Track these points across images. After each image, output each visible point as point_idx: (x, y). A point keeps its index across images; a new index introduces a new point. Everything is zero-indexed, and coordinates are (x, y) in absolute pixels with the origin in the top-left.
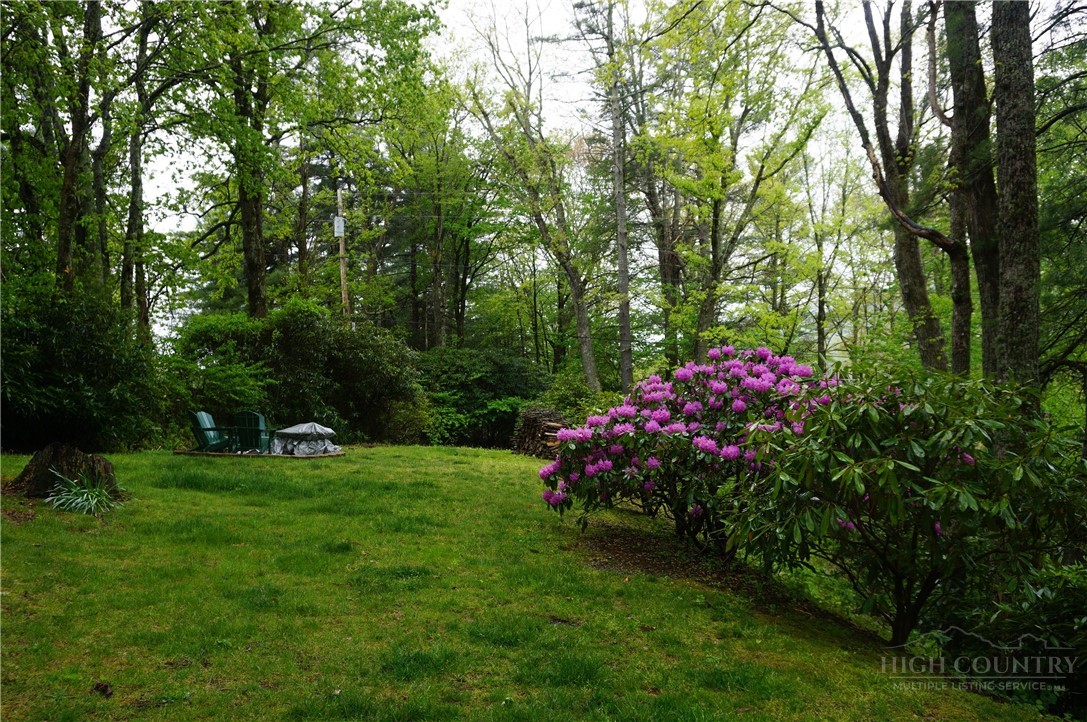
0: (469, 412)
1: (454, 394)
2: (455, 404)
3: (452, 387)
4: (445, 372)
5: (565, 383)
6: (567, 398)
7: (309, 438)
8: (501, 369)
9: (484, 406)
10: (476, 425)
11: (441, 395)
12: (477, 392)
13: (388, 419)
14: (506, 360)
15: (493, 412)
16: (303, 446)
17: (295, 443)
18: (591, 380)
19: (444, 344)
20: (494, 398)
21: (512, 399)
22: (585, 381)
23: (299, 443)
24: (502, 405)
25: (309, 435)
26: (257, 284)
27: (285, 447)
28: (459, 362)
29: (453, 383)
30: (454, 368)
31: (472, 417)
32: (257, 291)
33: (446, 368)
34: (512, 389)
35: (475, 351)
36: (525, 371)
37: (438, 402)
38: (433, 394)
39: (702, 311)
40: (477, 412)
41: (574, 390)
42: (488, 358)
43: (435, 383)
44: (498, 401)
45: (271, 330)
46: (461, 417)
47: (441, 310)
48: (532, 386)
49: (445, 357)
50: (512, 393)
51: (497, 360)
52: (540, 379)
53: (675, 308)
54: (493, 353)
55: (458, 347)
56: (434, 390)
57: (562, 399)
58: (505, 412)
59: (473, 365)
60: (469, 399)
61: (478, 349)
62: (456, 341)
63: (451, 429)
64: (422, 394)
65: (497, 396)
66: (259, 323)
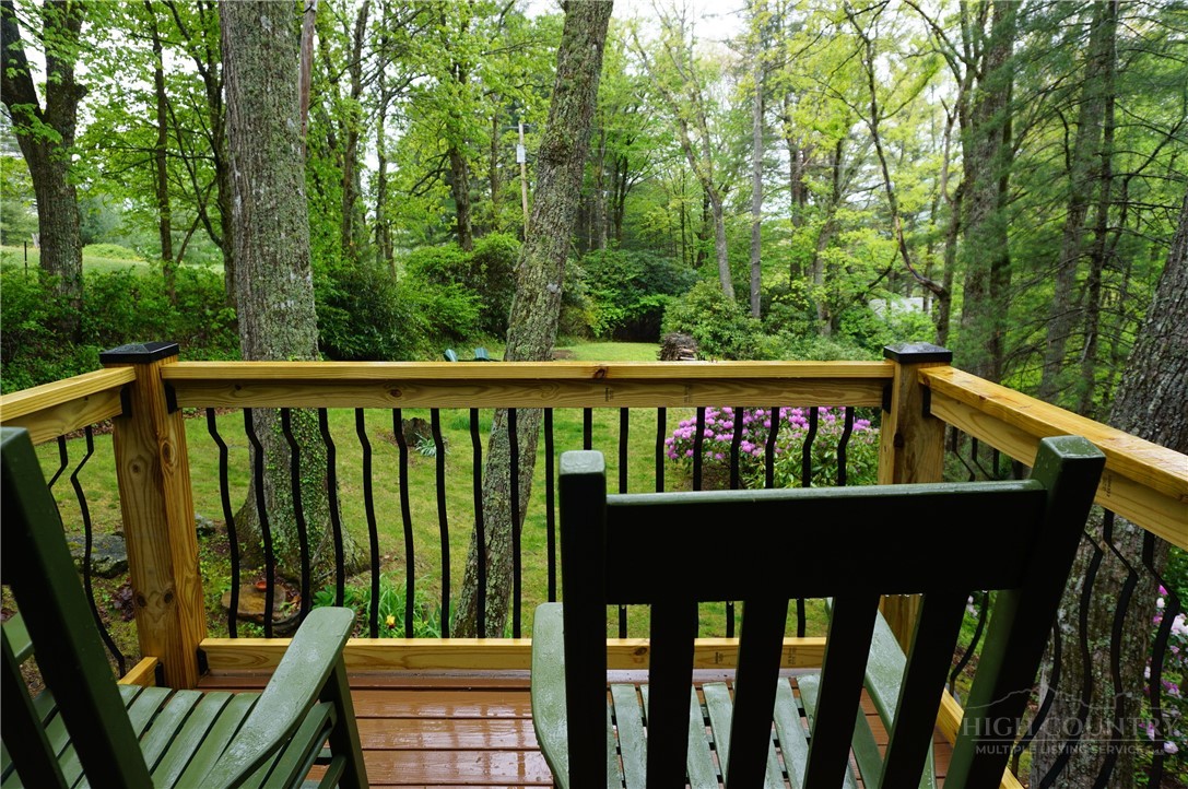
0: (625, 306)
1: (613, 292)
2: (614, 300)
3: (612, 286)
4: (606, 273)
5: (704, 288)
6: (704, 302)
8: (652, 269)
9: (638, 301)
10: (631, 316)
11: (602, 293)
12: (632, 289)
14: (657, 261)
15: (644, 306)
18: (725, 285)
19: (605, 246)
20: (646, 293)
21: (660, 296)
22: (721, 288)
24: (651, 300)
26: (464, 221)
28: (617, 265)
29: (612, 282)
30: (613, 270)
31: (626, 311)
32: (465, 226)
33: (607, 269)
34: (661, 287)
35: (630, 255)
36: (672, 269)
37: (600, 299)
38: (596, 292)
39: (822, 231)
40: (631, 306)
41: (711, 295)
42: (642, 260)
43: (598, 281)
44: (649, 297)
45: (479, 263)
46: (618, 311)
47: (604, 218)
48: (678, 283)
49: (606, 259)
50: (661, 290)
51: (649, 261)
52: (685, 276)
53: (799, 230)
54: (645, 254)
55: (617, 249)
56: (597, 288)
57: (700, 303)
58: (654, 306)
59: (629, 267)
60: (625, 295)
61: (632, 250)
62: (615, 245)
63: (610, 322)
64: (589, 300)
65: (648, 293)
66: (469, 256)
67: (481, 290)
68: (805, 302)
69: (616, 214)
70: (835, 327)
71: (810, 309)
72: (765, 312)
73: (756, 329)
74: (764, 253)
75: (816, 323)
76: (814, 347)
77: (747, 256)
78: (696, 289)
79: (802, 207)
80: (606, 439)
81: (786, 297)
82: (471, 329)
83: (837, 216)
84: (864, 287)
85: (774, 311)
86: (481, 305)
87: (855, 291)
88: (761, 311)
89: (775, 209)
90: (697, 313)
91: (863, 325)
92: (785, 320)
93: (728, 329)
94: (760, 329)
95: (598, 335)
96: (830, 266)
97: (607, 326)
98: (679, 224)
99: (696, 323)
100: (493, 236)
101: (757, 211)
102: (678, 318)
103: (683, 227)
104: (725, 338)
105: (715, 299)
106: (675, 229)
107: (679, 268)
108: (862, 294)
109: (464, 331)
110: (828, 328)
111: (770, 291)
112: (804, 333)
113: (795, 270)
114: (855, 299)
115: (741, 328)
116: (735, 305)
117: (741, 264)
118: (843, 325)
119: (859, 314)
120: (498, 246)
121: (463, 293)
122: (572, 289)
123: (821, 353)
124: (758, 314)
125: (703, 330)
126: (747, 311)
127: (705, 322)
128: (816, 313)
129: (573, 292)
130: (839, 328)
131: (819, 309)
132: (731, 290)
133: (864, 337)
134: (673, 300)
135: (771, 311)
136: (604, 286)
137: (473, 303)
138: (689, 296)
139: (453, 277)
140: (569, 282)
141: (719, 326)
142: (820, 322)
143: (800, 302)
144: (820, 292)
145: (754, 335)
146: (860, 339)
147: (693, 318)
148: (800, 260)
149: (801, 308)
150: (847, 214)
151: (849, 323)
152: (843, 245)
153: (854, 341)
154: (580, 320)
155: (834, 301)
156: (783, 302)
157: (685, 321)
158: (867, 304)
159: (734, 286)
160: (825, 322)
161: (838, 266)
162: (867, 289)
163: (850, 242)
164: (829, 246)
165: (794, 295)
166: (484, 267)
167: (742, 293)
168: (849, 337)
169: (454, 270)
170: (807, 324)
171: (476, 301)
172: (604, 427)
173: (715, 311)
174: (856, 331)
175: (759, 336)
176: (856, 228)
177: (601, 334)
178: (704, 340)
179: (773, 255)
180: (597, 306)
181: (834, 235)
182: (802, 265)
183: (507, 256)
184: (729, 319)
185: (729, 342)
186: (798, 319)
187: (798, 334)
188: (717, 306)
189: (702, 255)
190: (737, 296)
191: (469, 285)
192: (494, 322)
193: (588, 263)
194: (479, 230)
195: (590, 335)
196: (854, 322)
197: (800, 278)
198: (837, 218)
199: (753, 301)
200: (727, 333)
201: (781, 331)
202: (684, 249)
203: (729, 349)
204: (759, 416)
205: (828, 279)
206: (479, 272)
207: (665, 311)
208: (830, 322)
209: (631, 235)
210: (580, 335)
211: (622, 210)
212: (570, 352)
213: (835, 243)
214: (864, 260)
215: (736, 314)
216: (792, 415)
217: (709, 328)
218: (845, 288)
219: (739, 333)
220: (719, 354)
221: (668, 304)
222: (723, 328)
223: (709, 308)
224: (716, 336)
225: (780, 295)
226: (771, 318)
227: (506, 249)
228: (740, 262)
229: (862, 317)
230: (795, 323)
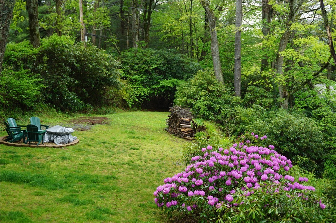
0: (149, 86)
1: (142, 77)
2: (142, 82)
3: (141, 73)
4: (137, 64)
5: (203, 75)
6: (203, 84)
7: (61, 134)
8: (169, 62)
9: (158, 83)
10: (154, 93)
11: (134, 77)
12: (155, 75)
13: (104, 94)
14: (172, 56)
15: (163, 87)
16: (59, 138)
17: (55, 137)
18: (217, 73)
19: (137, 46)
20: (164, 78)
21: (174, 80)
22: (214, 75)
23: (57, 137)
24: (167, 83)
25: (61, 133)
26: (34, 26)
27: (50, 138)
28: (145, 58)
29: (141, 70)
30: (142, 62)
31: (150, 90)
32: (34, 30)
33: (137, 61)
34: (175, 73)
35: (154, 52)
36: (182, 62)
37: (133, 81)
38: (129, 76)
39: (282, 38)
40: (154, 87)
41: (207, 80)
42: (162, 55)
43: (132, 69)
44: (166, 80)
45: (43, 55)
46: (145, 89)
47: (136, 26)
48: (187, 72)
49: (137, 54)
50: (174, 76)
51: (167, 56)
52: (191, 67)
53: (267, 36)
54: (165, 52)
55: (146, 47)
56: (130, 74)
57: (200, 85)
58: (169, 87)
59: (153, 60)
60: (150, 79)
61: (156, 49)
62: (144, 45)
63: (139, 97)
64: (123, 83)
65: (166, 78)
66: (36, 50)
67: (44, 75)
68: (271, 86)
69: (145, 24)
70: (291, 102)
71: (274, 91)
72: (244, 91)
73: (237, 103)
74: (243, 52)
75: (278, 100)
76: (276, 116)
77: (232, 54)
78: (197, 76)
79: (269, 22)
80: (114, 189)
81: (257, 82)
82: (35, 101)
83: (292, 28)
84: (311, 76)
85: (250, 91)
86: (42, 86)
87: (304, 79)
88: (242, 91)
89: (252, 23)
90: (197, 92)
91: (310, 102)
92: (257, 97)
93: (218, 103)
94: (239, 103)
95: (130, 106)
96: (288, 61)
97: (137, 100)
98: (189, 31)
99: (196, 99)
100: (54, 37)
101: (239, 24)
102: (185, 95)
103: (191, 34)
104: (216, 109)
105: (210, 83)
106: (187, 35)
107: (187, 61)
108: (310, 80)
109: (29, 103)
110: (287, 103)
111: (247, 77)
112: (270, 106)
113: (264, 65)
114: (305, 83)
115: (227, 102)
116: (223, 87)
117: (228, 60)
118: (296, 101)
119: (307, 94)
120: (57, 44)
121: (29, 77)
122: (110, 75)
123: (281, 120)
124: (239, 93)
125: (201, 104)
126: (232, 91)
127: (202, 98)
128: (278, 93)
129: (111, 77)
130: (294, 104)
131: (281, 90)
132: (221, 77)
133: (311, 110)
134: (182, 83)
135: (248, 91)
136: (136, 72)
137: (37, 84)
138: (192, 80)
139: (22, 65)
140: (108, 70)
141: (212, 101)
142: (281, 99)
143: (267, 86)
144: (281, 78)
145: (236, 108)
146: (308, 111)
147: (195, 95)
148: (268, 57)
149: (268, 89)
150: (298, 26)
151: (300, 100)
152: (296, 48)
153: (304, 112)
154: (117, 95)
155: (290, 85)
156: (257, 85)
157: (189, 97)
158: (313, 87)
159: (224, 74)
160: (284, 99)
161: (293, 62)
162: (313, 78)
163: (301, 45)
164: (287, 48)
165: (263, 81)
166: (45, 58)
167: (228, 78)
168: (300, 110)
169: (25, 60)
170: (272, 100)
171: (40, 82)
172: (115, 178)
173: (210, 91)
174: (306, 105)
175: (239, 109)
176: (305, 36)
177: (133, 106)
178: (202, 110)
179: (250, 53)
180: (130, 86)
181: (291, 40)
182: (269, 60)
183: (63, 51)
184: (219, 96)
185: (219, 112)
186: (266, 97)
187: (266, 107)
188: (211, 88)
189: (204, 53)
190: (225, 81)
191: (35, 71)
192: (54, 97)
193: (125, 57)
194: (45, 33)
195: (125, 106)
196: (304, 99)
197: (267, 70)
198: (292, 29)
199: (236, 84)
200: (218, 106)
201: (254, 106)
202: (192, 49)
203: (219, 117)
204: (222, 176)
205: (287, 70)
206: (42, 62)
207: (176, 90)
208: (287, 99)
209: (156, 39)
210: (118, 106)
211: (149, 22)
212: (106, 118)
213: (291, 46)
214: (310, 58)
215: (224, 93)
216: (247, 176)
217: (205, 102)
218: (298, 77)
219: (226, 106)
220: (212, 120)
221: (179, 86)
222: (215, 102)
223: (206, 89)
224: (210, 108)
225: (254, 80)
226: (248, 96)
227: (63, 47)
228: (228, 58)
229: (310, 96)
230: (264, 100)
